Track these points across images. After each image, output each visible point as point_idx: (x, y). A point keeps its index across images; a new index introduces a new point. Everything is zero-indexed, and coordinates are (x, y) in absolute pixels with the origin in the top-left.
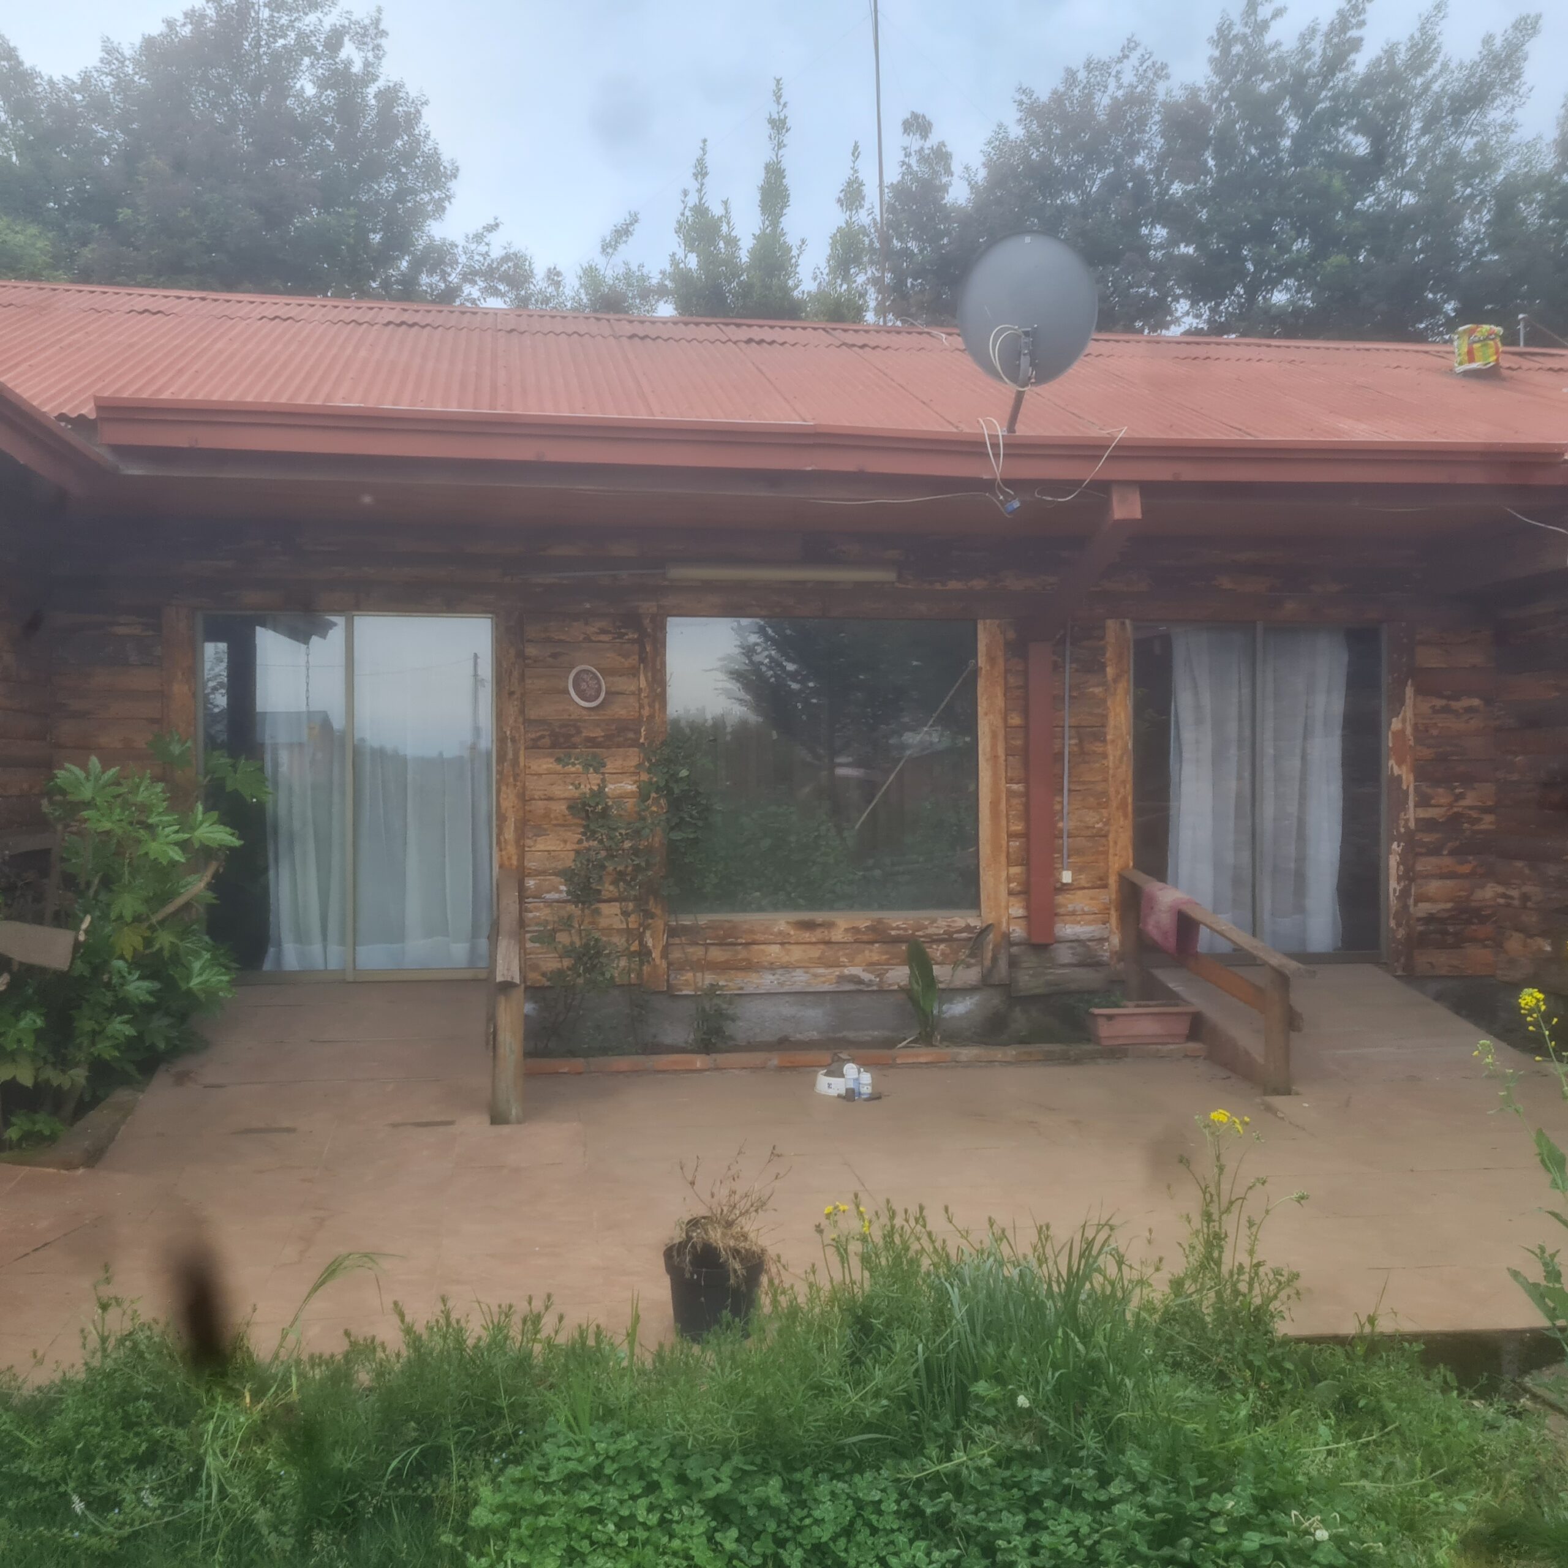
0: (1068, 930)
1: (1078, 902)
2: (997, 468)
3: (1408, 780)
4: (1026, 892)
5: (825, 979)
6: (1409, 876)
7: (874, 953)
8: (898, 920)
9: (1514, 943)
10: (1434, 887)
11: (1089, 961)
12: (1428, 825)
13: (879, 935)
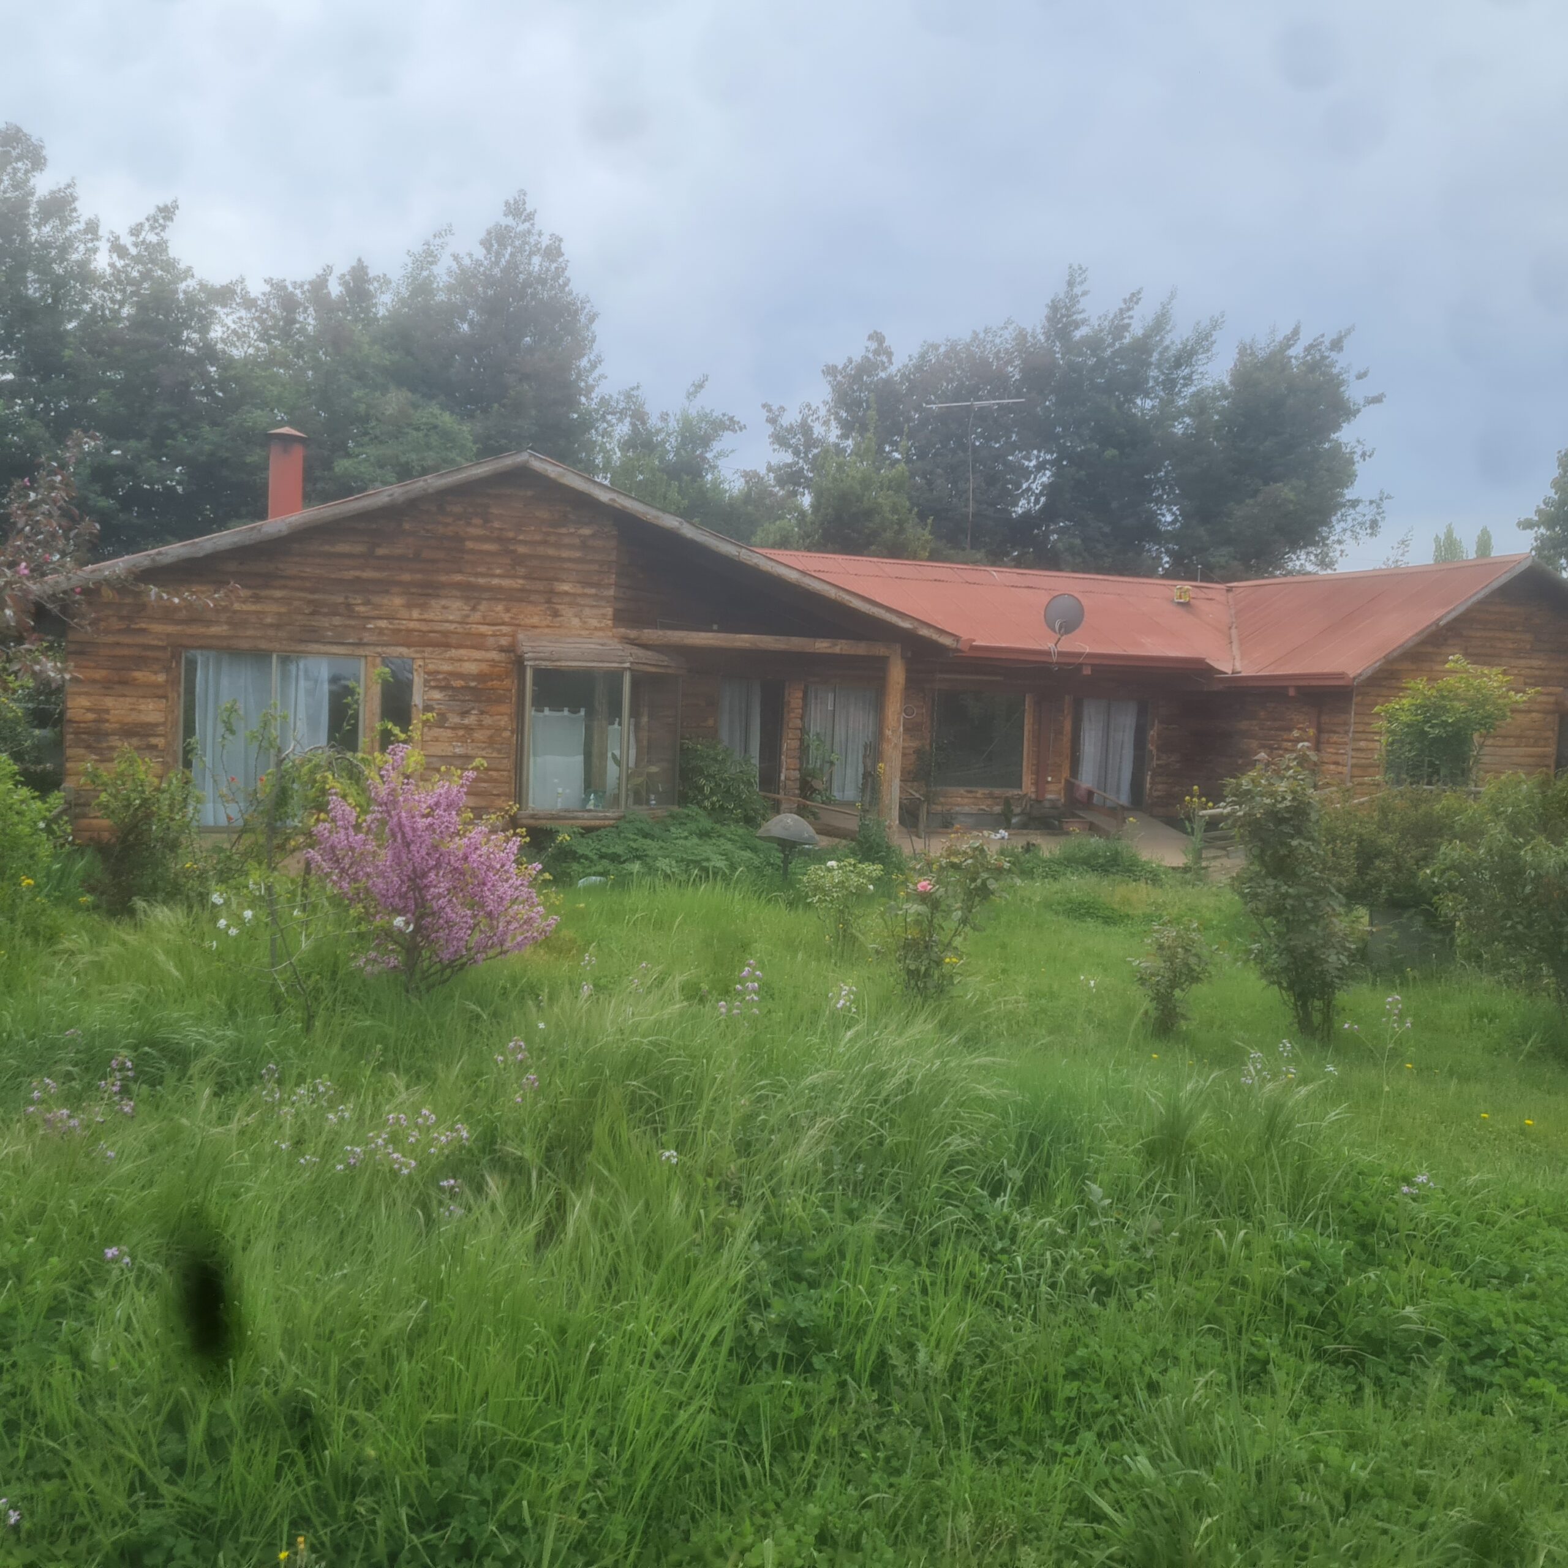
0: (1049, 796)
1: (1052, 787)
2: (1055, 659)
3: (1155, 752)
4: (1036, 784)
5: (974, 809)
6: (1153, 783)
7: (989, 802)
8: (997, 791)
10: (1160, 787)
11: (1054, 807)
12: (1159, 766)
13: (991, 796)
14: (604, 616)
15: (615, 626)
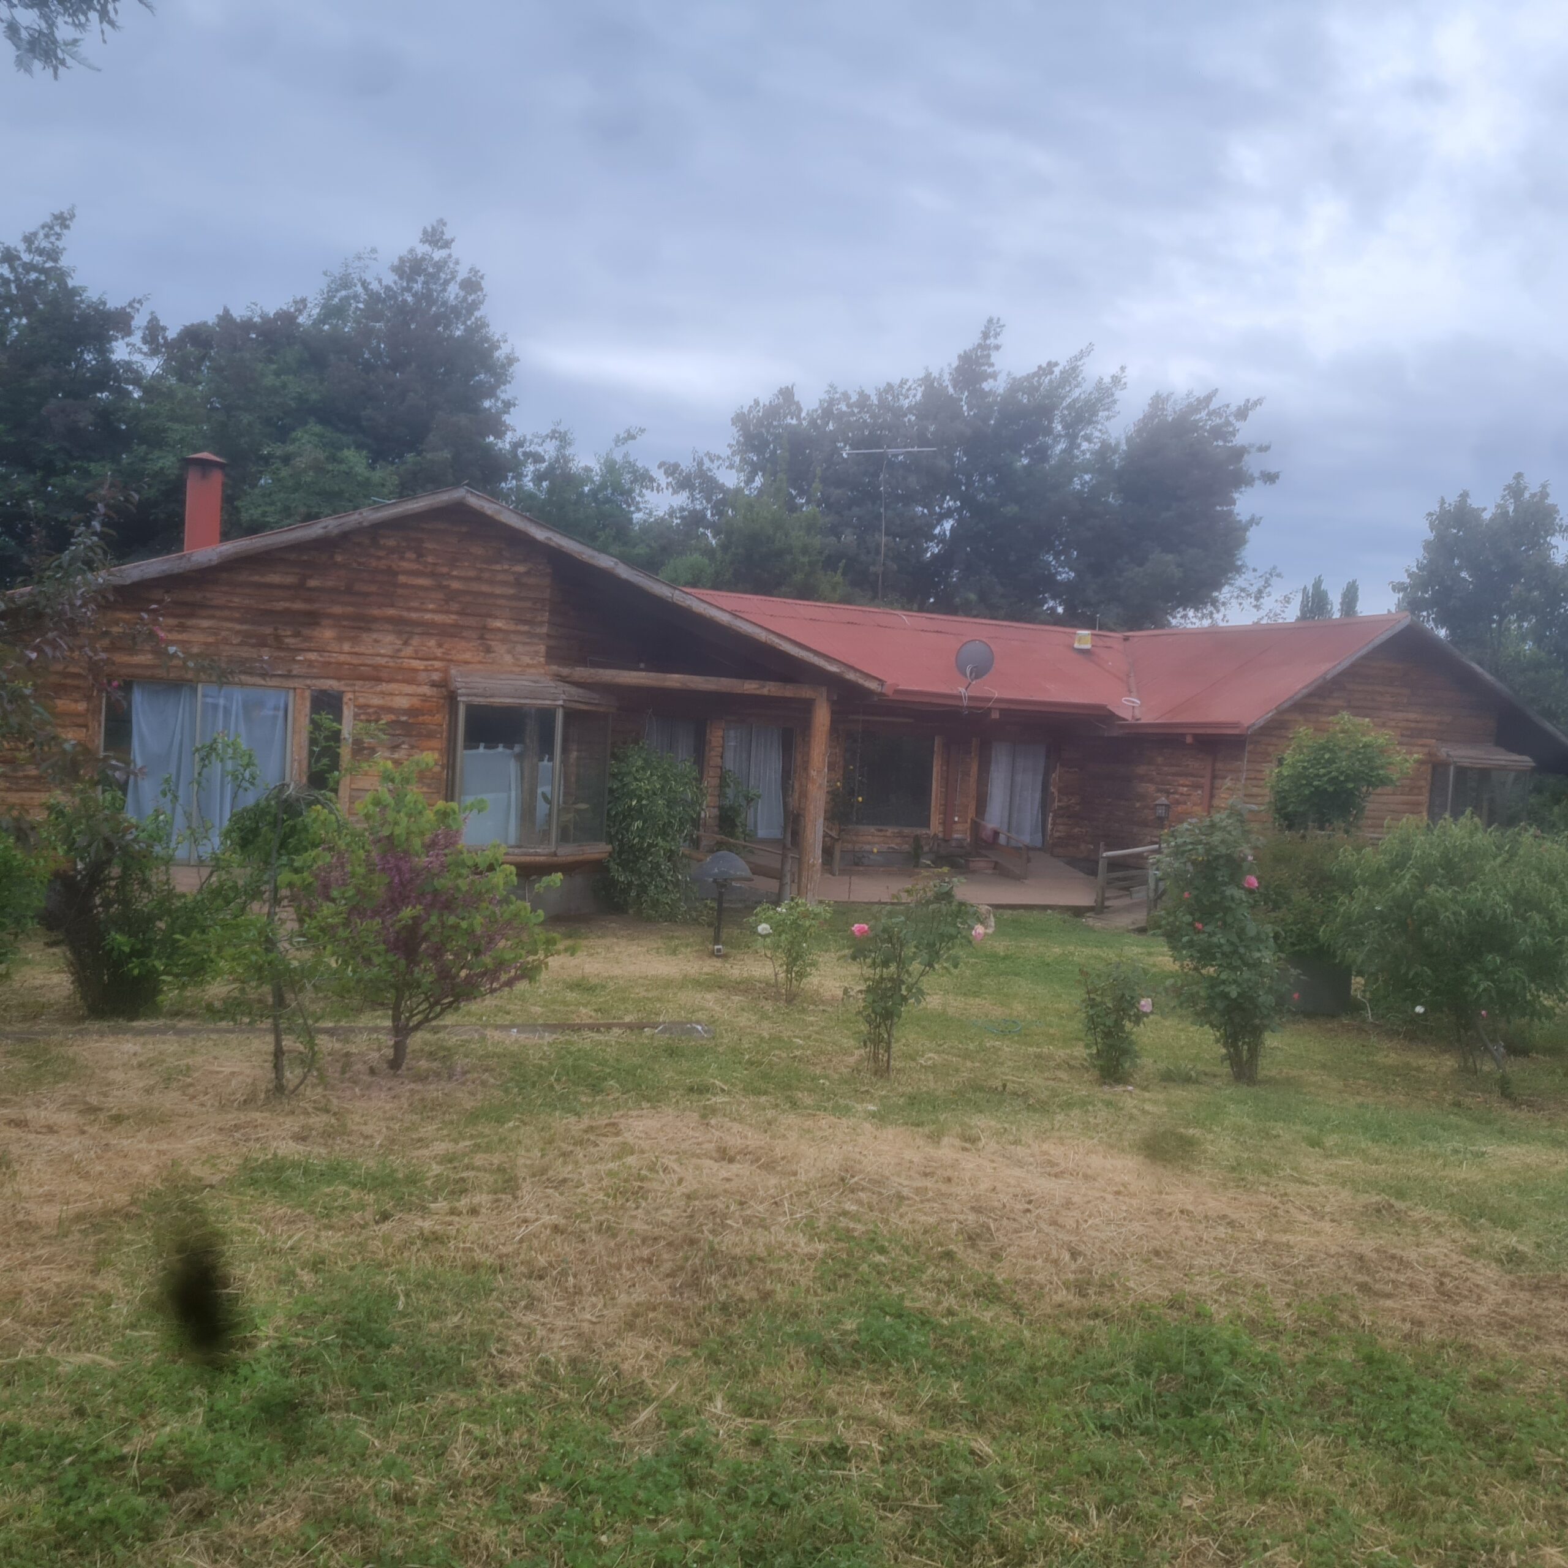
0: (956, 836)
1: (958, 827)
3: (1056, 795)
4: (944, 823)
5: (884, 847)
6: (1054, 824)
9: (1083, 847)
11: (961, 846)
12: (1060, 808)
13: (900, 835)
14: (537, 653)
15: (547, 663)
